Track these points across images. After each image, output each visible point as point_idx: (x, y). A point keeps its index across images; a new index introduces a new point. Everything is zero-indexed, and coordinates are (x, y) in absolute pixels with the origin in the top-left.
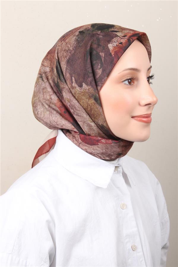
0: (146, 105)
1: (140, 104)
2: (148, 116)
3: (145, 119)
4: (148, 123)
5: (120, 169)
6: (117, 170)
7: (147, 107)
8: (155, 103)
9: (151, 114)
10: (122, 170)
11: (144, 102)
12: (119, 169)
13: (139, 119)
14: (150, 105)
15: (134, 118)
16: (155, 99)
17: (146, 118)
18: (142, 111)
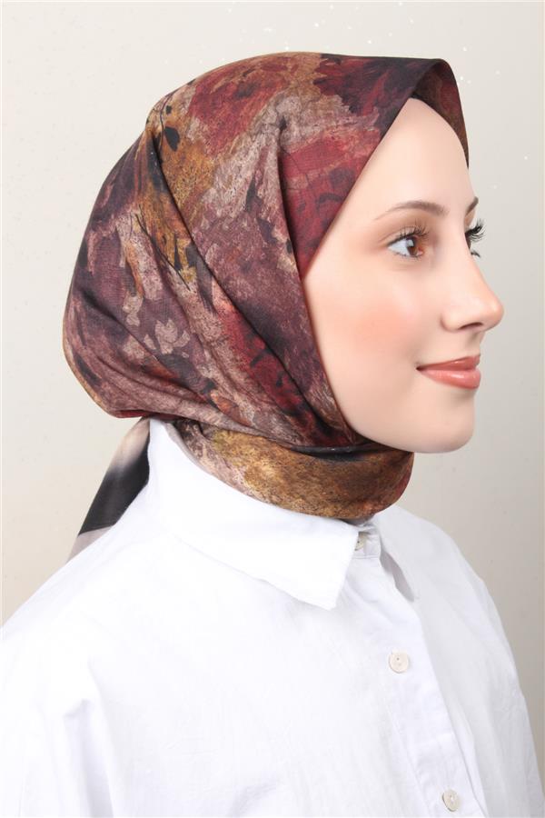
0: (464, 327)
1: (443, 325)
2: (468, 364)
3: (459, 376)
4: (470, 388)
5: (373, 542)
6: (365, 547)
7: (466, 334)
8: (495, 322)
9: (479, 356)
10: (379, 546)
11: (455, 319)
12: (368, 542)
13: (440, 373)
14: (479, 329)
15: (424, 372)
16: (494, 308)
17: (465, 373)
18: (449, 348)
